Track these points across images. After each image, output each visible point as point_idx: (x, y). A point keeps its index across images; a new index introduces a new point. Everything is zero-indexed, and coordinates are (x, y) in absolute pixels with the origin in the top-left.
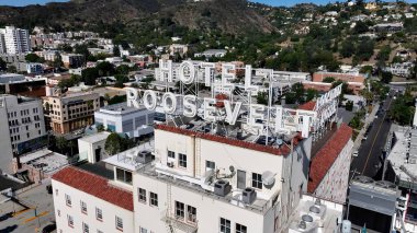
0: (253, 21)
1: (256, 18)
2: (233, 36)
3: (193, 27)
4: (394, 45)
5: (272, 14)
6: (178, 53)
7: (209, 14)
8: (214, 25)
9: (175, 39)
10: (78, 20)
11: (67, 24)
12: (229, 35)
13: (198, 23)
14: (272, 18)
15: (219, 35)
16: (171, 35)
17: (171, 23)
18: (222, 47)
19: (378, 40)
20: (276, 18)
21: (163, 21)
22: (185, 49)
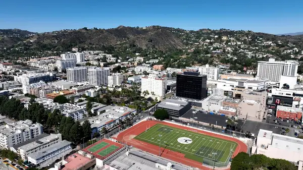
0: (173, 43)
1: (174, 41)
2: (162, 52)
3: (144, 48)
4: (215, 59)
5: (184, 37)
6: (139, 61)
7: (151, 41)
8: (154, 47)
9: (137, 54)
10: (91, 44)
11: (86, 46)
12: (160, 51)
13: (147, 45)
14: (184, 39)
15: (156, 52)
16: (135, 52)
17: (134, 46)
18: (157, 58)
19: (211, 57)
20: (186, 39)
21: (131, 45)
22: (142, 59)
